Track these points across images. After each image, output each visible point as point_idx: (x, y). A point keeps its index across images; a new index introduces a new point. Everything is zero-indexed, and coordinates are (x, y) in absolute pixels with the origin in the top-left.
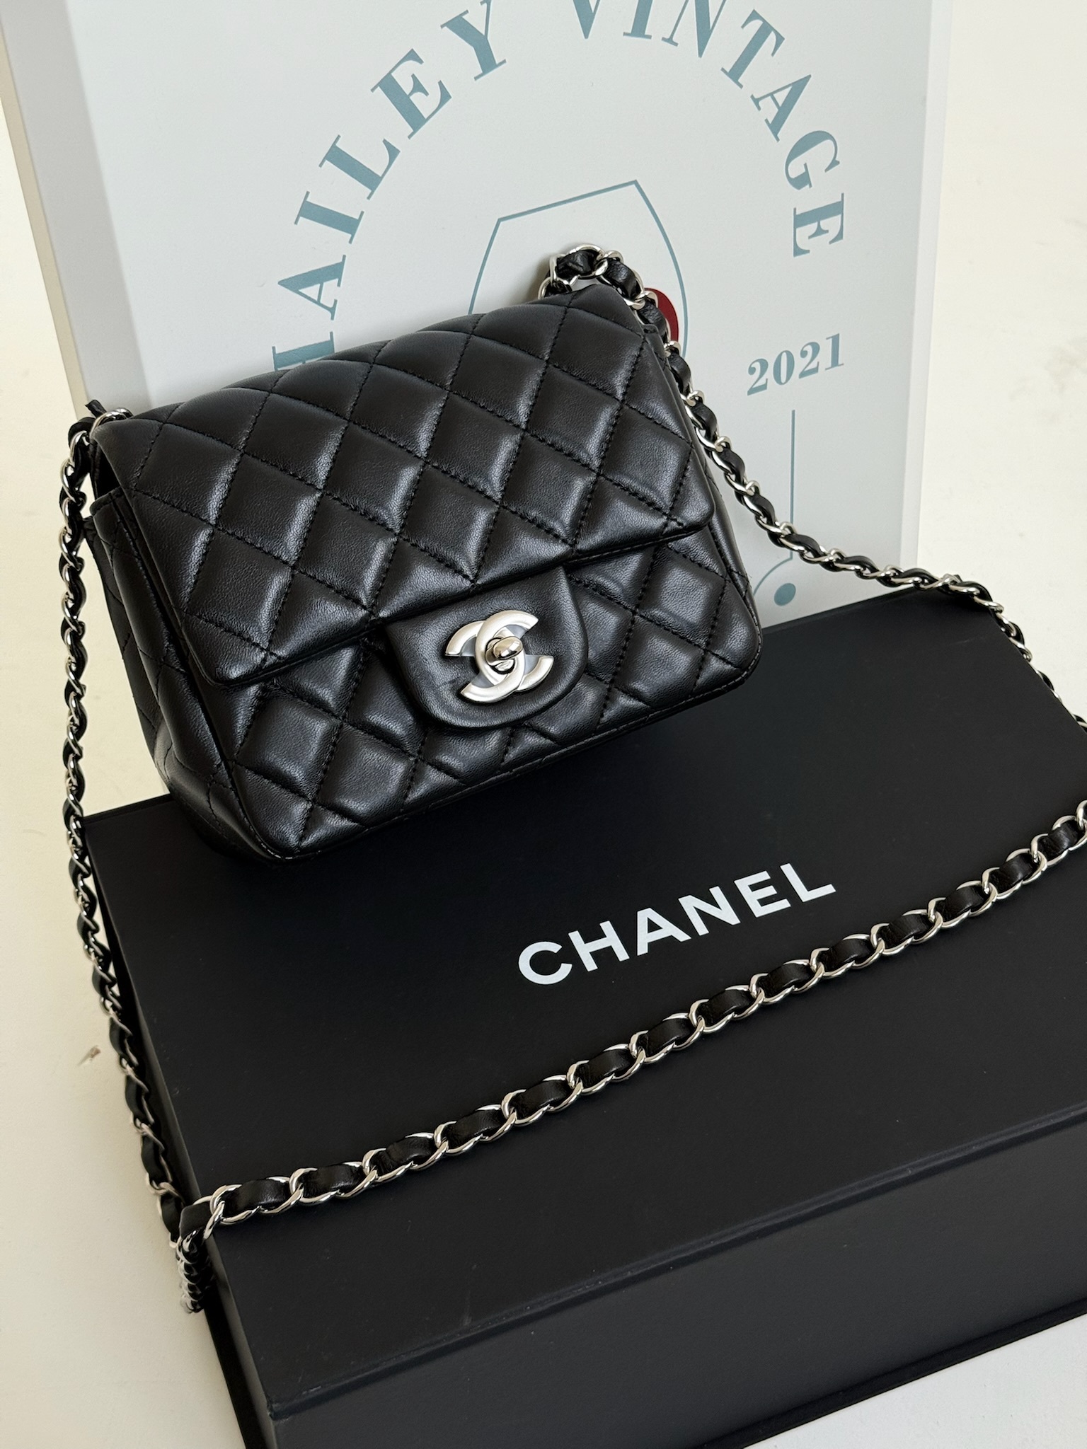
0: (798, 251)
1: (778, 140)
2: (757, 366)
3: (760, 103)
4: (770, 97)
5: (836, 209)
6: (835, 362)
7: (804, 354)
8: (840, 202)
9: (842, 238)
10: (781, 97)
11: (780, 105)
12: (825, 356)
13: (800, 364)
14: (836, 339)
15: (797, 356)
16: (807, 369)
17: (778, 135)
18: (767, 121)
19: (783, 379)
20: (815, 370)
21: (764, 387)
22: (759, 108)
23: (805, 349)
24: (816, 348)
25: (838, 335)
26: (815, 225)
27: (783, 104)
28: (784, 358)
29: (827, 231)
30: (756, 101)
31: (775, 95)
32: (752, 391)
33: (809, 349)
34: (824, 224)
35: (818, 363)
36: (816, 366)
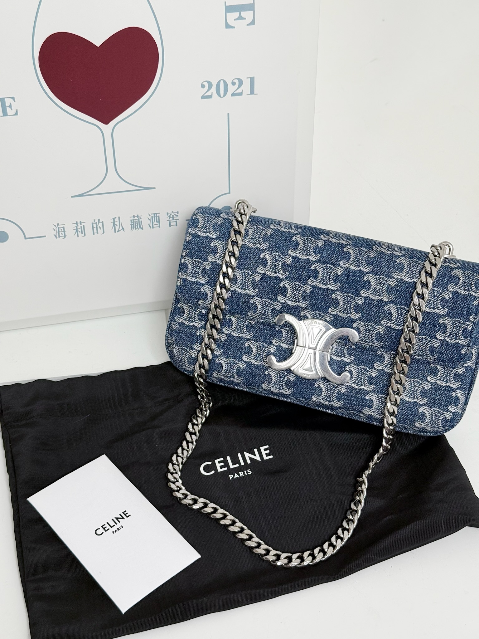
0: (228, 26)
2: (206, 84)
5: (251, 7)
6: (252, 92)
7: (234, 84)
8: (252, 4)
9: (254, 24)
12: (246, 87)
13: (232, 89)
14: (252, 80)
15: (230, 84)
16: (236, 92)
19: (222, 94)
20: (241, 94)
21: (210, 97)
23: (234, 81)
24: (241, 82)
25: (254, 77)
26: (239, 13)
28: (222, 82)
29: (245, 19)
32: (203, 97)
33: (237, 81)
34: (243, 14)
35: (242, 90)
36: (241, 91)
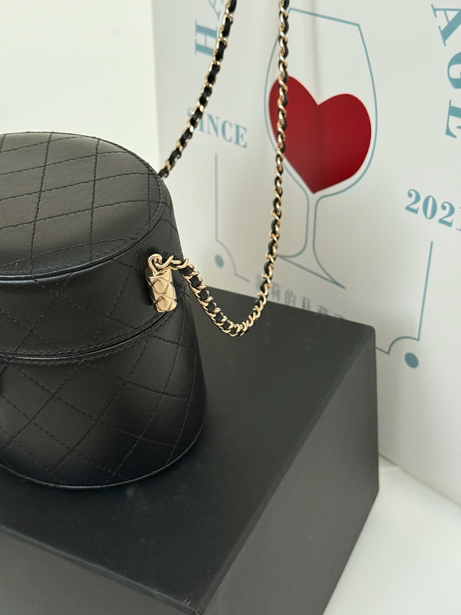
0: (448, 133)
1: (445, 45)
2: (413, 193)
3: (437, 12)
4: (443, 12)
7: (444, 208)
10: (452, 15)
11: (450, 20)
12: (457, 219)
13: (441, 213)
15: (439, 206)
16: (445, 219)
17: (446, 42)
18: (439, 27)
19: (429, 215)
20: (450, 224)
21: (415, 211)
22: (436, 16)
23: (445, 205)
24: (452, 210)
27: (451, 21)
28: (431, 200)
30: (435, 10)
31: (447, 12)
32: (408, 208)
33: (447, 207)
35: (452, 221)
36: (450, 221)
